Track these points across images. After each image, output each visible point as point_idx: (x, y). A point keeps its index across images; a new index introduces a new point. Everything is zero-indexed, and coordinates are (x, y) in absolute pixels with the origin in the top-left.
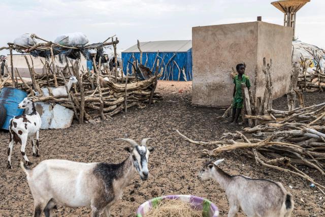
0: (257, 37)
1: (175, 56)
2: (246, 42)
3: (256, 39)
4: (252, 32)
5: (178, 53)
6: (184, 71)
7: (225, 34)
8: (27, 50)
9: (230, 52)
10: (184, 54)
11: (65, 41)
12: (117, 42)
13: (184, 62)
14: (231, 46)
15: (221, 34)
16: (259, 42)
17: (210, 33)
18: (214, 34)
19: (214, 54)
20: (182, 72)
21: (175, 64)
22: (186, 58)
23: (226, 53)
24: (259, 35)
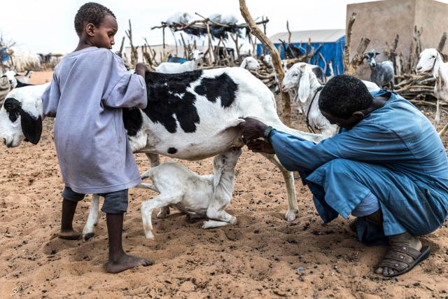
0: (414, 12)
1: (321, 47)
2: (402, 18)
3: (413, 14)
4: (409, 7)
5: (325, 44)
6: (331, 65)
7: (381, 10)
8: (182, 28)
9: (385, 29)
10: (331, 45)
11: (217, 19)
12: (267, 21)
13: (332, 54)
14: (387, 23)
15: (376, 11)
16: (416, 18)
17: (366, 9)
18: (370, 11)
19: (369, 31)
20: (328, 66)
21: (321, 58)
22: (334, 50)
23: (381, 30)
24: (416, 11)
